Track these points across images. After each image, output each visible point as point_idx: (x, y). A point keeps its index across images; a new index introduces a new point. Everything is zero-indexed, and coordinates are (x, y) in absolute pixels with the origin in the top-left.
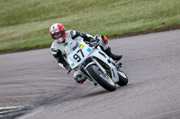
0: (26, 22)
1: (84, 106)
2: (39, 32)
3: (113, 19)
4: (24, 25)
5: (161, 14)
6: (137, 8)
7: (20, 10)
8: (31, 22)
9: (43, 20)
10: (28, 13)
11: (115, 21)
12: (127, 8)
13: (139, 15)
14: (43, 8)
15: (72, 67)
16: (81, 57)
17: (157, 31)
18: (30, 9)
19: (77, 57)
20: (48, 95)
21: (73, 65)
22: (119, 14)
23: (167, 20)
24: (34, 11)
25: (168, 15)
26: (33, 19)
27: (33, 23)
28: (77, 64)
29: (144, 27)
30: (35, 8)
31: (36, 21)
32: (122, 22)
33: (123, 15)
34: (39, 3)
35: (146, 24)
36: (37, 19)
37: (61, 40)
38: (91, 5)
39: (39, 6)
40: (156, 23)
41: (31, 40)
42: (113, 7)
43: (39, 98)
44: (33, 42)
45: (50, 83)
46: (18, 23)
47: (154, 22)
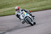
0: (4, 8)
1: (20, 32)
2: (7, 11)
3: (28, 7)
4: (3, 9)
5: (42, 6)
6: (35, 4)
7: (2, 5)
8: (5, 8)
9: (8, 7)
10: (4, 5)
11: (29, 8)
12: (32, 4)
13: (36, 6)
14: (9, 4)
15: (22, 19)
16: (24, 16)
17: (41, 10)
18: (5, 4)
19: (23, 16)
20: (10, 29)
21: (22, 18)
22: (30, 6)
23: (44, 7)
24: (6, 5)
25: (44, 6)
26: (6, 7)
27: (6, 8)
28: (23, 18)
29: (37, 9)
30: (6, 4)
31: (7, 8)
32: (31, 8)
33: (31, 6)
34: (8, 3)
35: (38, 8)
36: (7, 7)
37: (18, 11)
38: (22, 3)
39: (7, 3)
40: (41, 8)
41: (5, 13)
42: (29, 4)
43: (7, 30)
44: (6, 14)
45: (10, 25)
46: (1, 8)
47: (40, 8)
